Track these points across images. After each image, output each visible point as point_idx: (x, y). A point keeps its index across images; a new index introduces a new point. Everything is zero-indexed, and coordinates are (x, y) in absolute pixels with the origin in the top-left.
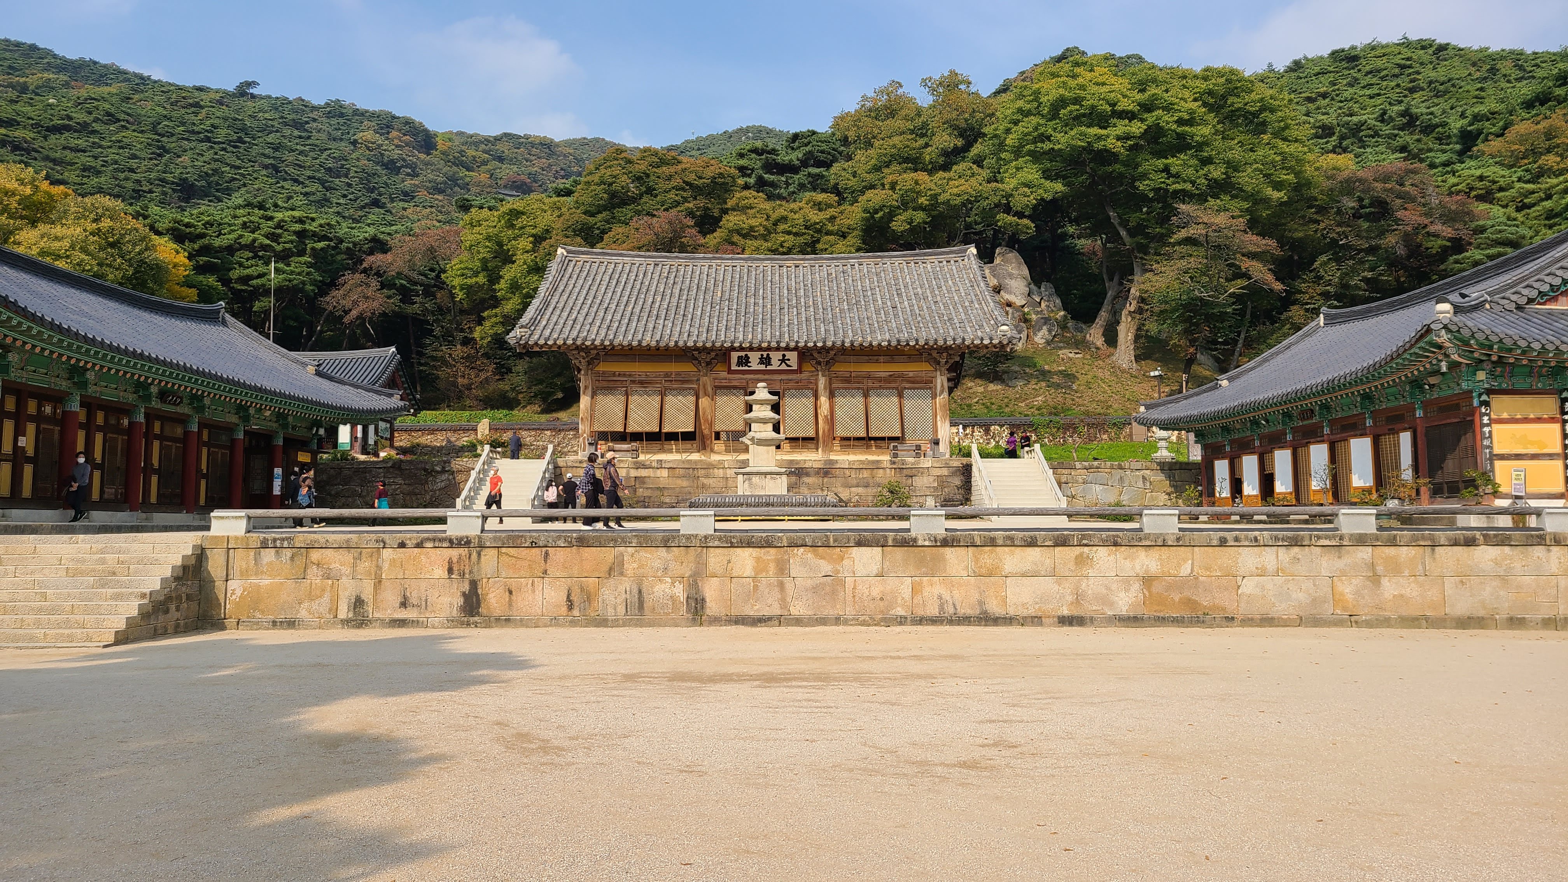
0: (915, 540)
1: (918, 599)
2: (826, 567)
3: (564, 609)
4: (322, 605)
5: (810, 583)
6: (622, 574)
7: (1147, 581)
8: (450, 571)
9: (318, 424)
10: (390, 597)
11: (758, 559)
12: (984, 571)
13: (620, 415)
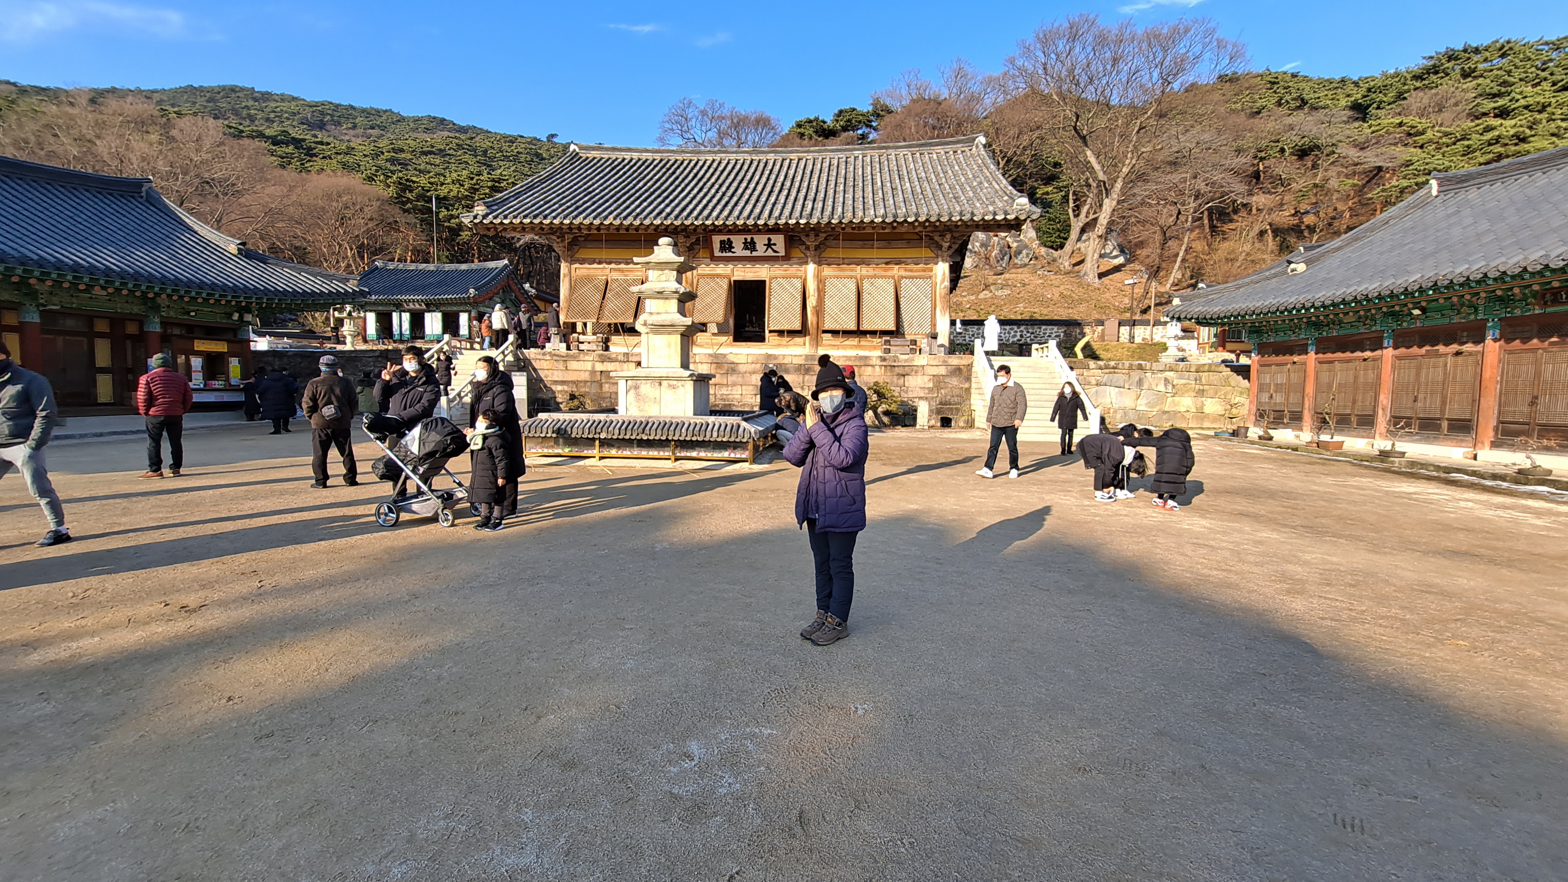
13: (597, 304)
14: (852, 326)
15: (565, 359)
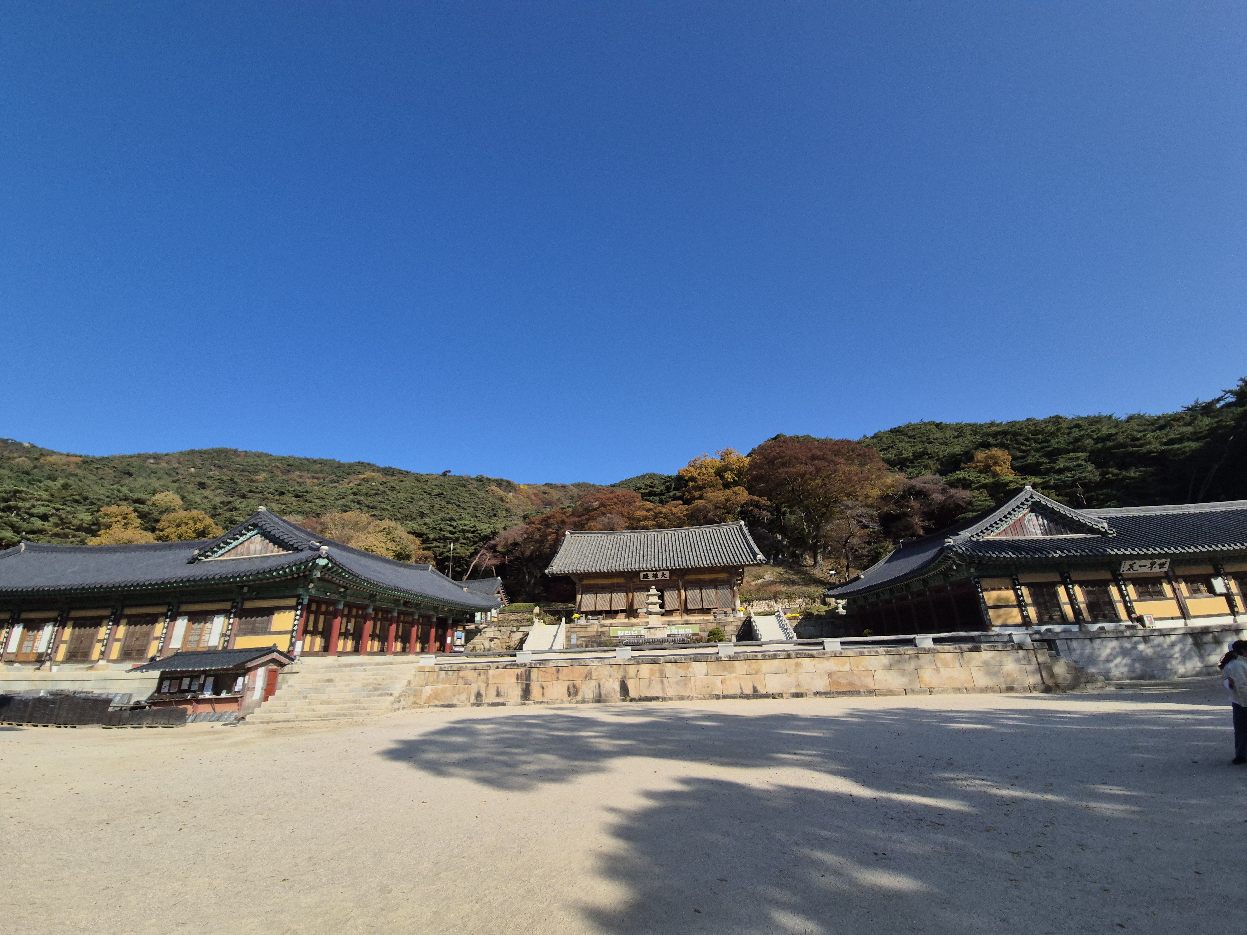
0: (721, 657)
1: (725, 686)
2: (682, 672)
3: (567, 695)
4: (464, 697)
5: (675, 680)
6: (591, 678)
7: (830, 674)
8: (517, 679)
9: (466, 613)
10: (493, 692)
11: (651, 670)
12: (754, 672)
13: (593, 603)
14: (700, 607)
15: (585, 627)
